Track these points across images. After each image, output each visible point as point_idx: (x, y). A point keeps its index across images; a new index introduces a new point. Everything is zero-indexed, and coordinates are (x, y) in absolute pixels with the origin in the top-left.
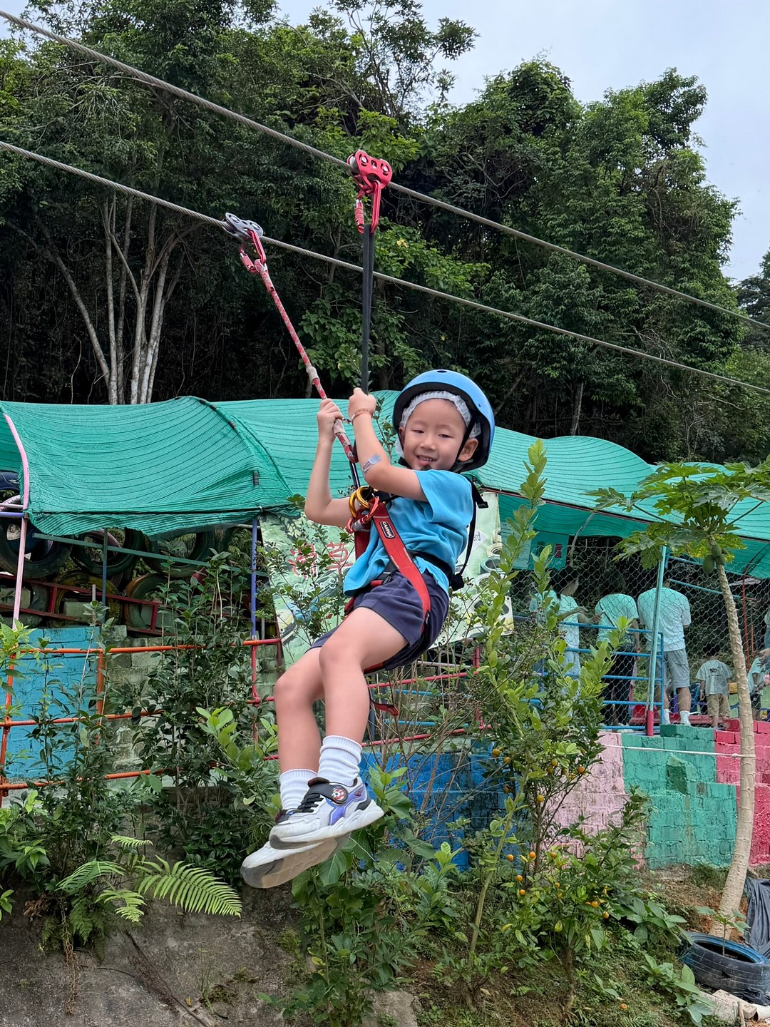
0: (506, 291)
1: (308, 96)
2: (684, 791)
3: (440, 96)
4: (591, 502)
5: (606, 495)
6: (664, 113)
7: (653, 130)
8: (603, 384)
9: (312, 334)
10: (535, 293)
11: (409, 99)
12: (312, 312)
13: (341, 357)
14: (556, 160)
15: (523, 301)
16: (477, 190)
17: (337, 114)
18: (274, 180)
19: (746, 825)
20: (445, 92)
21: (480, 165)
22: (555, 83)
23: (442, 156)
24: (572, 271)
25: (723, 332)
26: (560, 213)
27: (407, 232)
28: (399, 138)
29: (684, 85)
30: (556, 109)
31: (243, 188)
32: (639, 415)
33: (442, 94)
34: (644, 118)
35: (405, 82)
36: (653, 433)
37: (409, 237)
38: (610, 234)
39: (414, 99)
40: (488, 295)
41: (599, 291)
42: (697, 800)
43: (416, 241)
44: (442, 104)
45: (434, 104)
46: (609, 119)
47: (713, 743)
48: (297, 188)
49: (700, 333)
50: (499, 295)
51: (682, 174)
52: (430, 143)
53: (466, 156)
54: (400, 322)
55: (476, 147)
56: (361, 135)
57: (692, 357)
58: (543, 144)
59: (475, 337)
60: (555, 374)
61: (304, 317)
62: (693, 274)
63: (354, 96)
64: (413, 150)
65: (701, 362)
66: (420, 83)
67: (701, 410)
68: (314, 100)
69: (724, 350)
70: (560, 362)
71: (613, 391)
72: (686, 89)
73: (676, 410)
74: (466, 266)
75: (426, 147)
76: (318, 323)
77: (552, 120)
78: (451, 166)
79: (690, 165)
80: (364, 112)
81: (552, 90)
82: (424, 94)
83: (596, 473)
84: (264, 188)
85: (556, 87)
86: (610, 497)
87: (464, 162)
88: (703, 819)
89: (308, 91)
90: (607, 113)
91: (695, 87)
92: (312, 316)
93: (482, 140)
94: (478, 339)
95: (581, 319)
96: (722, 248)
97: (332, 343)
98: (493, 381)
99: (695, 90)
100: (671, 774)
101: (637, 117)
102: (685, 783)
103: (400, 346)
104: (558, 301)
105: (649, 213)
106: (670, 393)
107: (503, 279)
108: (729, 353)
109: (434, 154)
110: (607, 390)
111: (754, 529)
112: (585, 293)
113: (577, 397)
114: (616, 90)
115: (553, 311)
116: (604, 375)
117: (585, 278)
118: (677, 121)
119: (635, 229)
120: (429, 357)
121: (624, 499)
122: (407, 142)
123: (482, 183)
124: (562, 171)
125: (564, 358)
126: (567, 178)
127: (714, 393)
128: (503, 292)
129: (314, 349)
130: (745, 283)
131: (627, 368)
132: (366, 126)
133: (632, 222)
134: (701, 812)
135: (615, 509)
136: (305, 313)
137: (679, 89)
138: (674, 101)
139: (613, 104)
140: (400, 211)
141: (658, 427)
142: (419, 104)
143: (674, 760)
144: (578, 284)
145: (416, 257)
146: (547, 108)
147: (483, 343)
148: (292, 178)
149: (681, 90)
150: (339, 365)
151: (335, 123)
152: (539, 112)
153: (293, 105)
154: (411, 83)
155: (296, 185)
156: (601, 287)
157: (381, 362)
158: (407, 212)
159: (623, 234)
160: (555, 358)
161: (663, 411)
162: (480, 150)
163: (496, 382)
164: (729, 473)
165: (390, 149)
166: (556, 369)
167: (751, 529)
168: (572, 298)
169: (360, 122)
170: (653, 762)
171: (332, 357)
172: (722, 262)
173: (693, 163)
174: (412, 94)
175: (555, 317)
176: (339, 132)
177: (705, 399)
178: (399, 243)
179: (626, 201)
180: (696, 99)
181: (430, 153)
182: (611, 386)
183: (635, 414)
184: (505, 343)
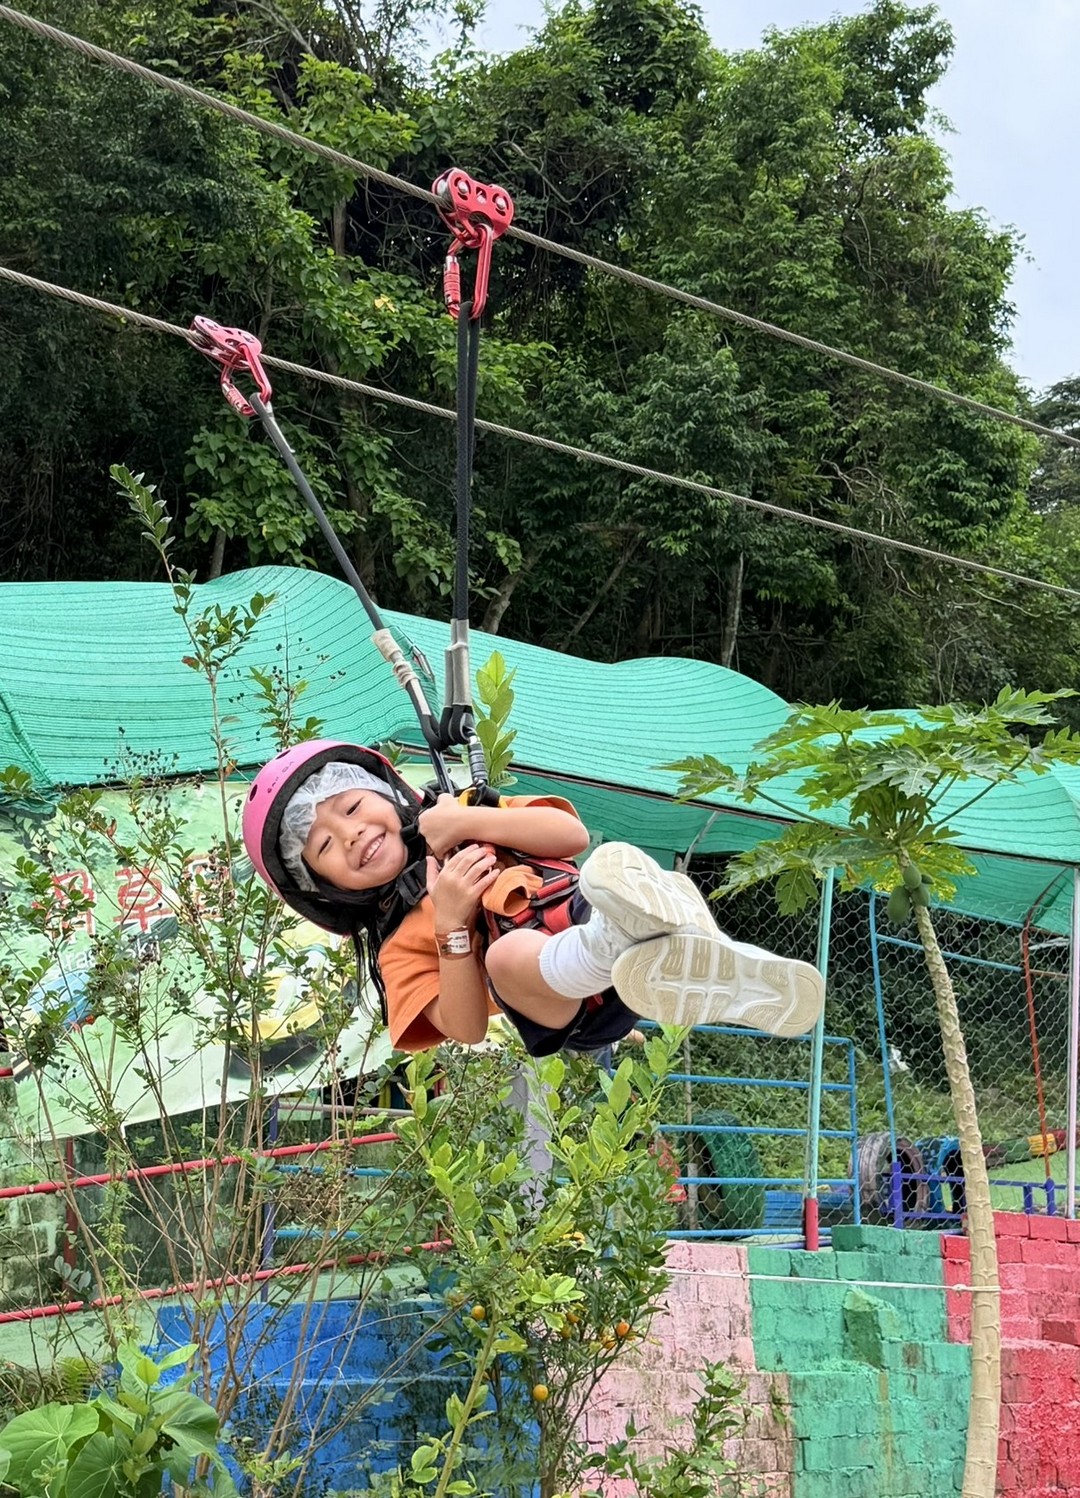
0: (588, 396)
1: (211, 34)
2: (876, 1361)
3: (460, 36)
4: (670, 783)
5: (702, 769)
6: (877, 72)
7: (853, 102)
8: (775, 568)
9: (211, 471)
10: (643, 399)
11: (400, 42)
12: (212, 429)
13: (267, 515)
14: (673, 156)
15: (621, 414)
16: (529, 209)
17: (262, 65)
18: (130, 182)
19: (985, 1431)
20: (468, 31)
21: (537, 164)
22: (674, 16)
23: (463, 146)
24: (706, 358)
25: (990, 472)
26: (684, 249)
27: (400, 285)
28: (379, 112)
29: (913, 20)
30: (676, 63)
31: (69, 197)
32: (849, 628)
33: (463, 33)
34: (836, 80)
35: (394, 9)
36: (874, 659)
37: (402, 294)
38: (774, 291)
39: (410, 42)
40: (556, 402)
41: (758, 395)
42: (903, 1380)
43: (417, 302)
44: (464, 52)
45: (448, 51)
46: (770, 79)
47: (939, 1261)
48: (171, 197)
49: (949, 472)
50: (574, 403)
51: (906, 182)
52: (440, 123)
53: (509, 147)
54: (385, 451)
55: (528, 132)
56: (306, 104)
57: (935, 518)
58: (650, 125)
59: (533, 481)
60: (680, 549)
61: (196, 439)
62: (932, 364)
63: (297, 35)
64: (407, 135)
65: (951, 527)
66: (420, 11)
67: (965, 616)
68: (223, 39)
69: (995, 504)
70: (688, 526)
71: (795, 580)
72: (917, 28)
73: (916, 617)
74: (509, 348)
75: (434, 130)
76: (224, 449)
77: (668, 83)
78: (483, 165)
79: (921, 164)
80: (312, 64)
81: (668, 28)
82: (427, 32)
83: (696, 728)
84: (109, 196)
85: (674, 23)
86: (706, 773)
87: (507, 158)
88: (918, 1418)
89: (212, 24)
90: (768, 70)
91: (932, 25)
92: (212, 436)
93: (540, 119)
94: (538, 483)
95: (726, 448)
96: (997, 322)
97: (251, 487)
98: (569, 561)
99: (932, 30)
100: (852, 1327)
101: (822, 79)
102: (877, 1346)
103: (385, 494)
104: (682, 414)
105: (849, 254)
106: (904, 587)
107: (581, 373)
108: (1005, 510)
109: (449, 142)
110: (782, 578)
111: (1011, 837)
112: (732, 399)
113: (731, 594)
114: (786, 29)
115: (672, 431)
116: (776, 552)
117: (730, 371)
118: (902, 86)
119: (822, 283)
120: (446, 516)
121: (734, 777)
122: (393, 118)
123: (540, 196)
124: (686, 175)
125: (696, 519)
126: (695, 188)
127: (985, 586)
128: (582, 397)
129: (218, 499)
130: (1057, 389)
131: (819, 538)
132: (312, 89)
133: (815, 269)
134: (910, 1404)
135: (720, 795)
136: (198, 432)
137: (905, 27)
138: (896, 50)
139: (778, 53)
140: (388, 247)
141: (884, 650)
142: (419, 51)
143: (856, 1299)
144: (718, 382)
145: (414, 332)
146: (659, 60)
147: (547, 491)
148: (162, 178)
149: (909, 30)
150: (265, 530)
151: (258, 82)
152: (644, 69)
153: (181, 50)
154: (403, 12)
155: (170, 192)
156: (762, 389)
157: (347, 524)
158: (402, 248)
159: (799, 292)
160: (679, 518)
161: (891, 621)
162: (534, 137)
163: (574, 563)
164: (931, 726)
165: (361, 131)
166: (681, 539)
167: (1003, 836)
168: (707, 409)
169: (302, 82)
170: (815, 1303)
171: (251, 513)
172: (1000, 348)
173: (928, 165)
174: (406, 31)
175: (677, 442)
176: (263, 98)
177: (968, 596)
178: (379, 303)
179: (803, 232)
180: (933, 46)
181: (441, 140)
182: (789, 572)
183: (842, 625)
184: (586, 493)
